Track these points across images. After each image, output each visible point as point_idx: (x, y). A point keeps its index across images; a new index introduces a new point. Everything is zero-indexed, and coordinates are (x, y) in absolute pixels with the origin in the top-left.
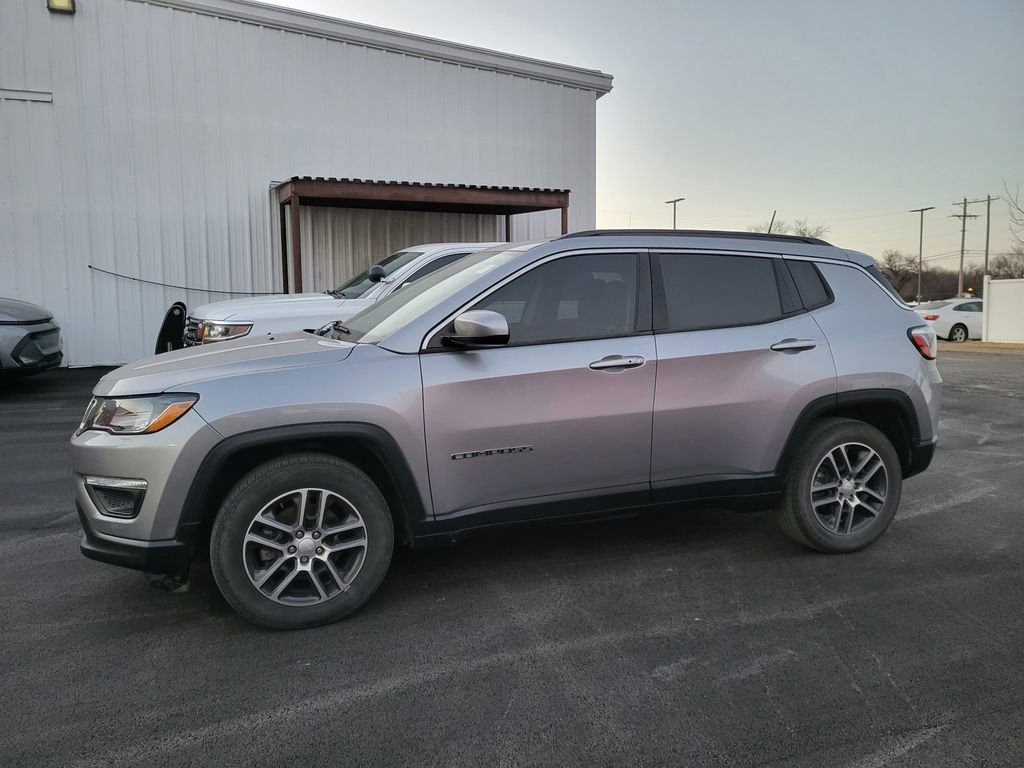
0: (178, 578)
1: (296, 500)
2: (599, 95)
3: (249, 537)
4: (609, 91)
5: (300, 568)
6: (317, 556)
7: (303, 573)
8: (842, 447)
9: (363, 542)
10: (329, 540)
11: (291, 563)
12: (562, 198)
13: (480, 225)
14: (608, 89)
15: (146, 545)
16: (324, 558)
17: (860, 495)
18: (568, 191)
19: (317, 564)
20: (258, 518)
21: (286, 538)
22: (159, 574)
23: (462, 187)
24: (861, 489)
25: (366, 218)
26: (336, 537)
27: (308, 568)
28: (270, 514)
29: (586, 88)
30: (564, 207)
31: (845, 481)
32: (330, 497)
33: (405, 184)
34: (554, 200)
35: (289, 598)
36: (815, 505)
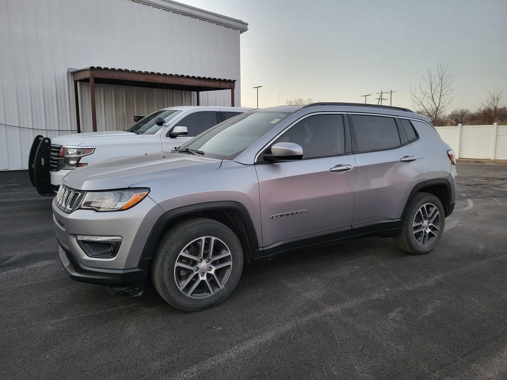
0: (137, 289)
1: (199, 243)
2: (241, 32)
3: (177, 264)
4: (246, 31)
5: (201, 278)
6: (209, 272)
7: (203, 281)
8: (425, 205)
9: (230, 263)
10: (214, 263)
11: (196, 277)
12: (232, 84)
13: (184, 96)
14: (246, 30)
15: (121, 272)
16: (212, 272)
17: (430, 227)
18: (235, 81)
19: (209, 276)
20: (182, 253)
21: (194, 263)
22: (124, 287)
23: (182, 76)
24: (430, 224)
25: (123, 91)
26: (218, 261)
27: (205, 278)
28: (187, 251)
29: (235, 28)
30: (232, 89)
31: (425, 221)
32: (215, 240)
33: (152, 73)
34: (228, 85)
35: (195, 295)
36: (414, 232)
